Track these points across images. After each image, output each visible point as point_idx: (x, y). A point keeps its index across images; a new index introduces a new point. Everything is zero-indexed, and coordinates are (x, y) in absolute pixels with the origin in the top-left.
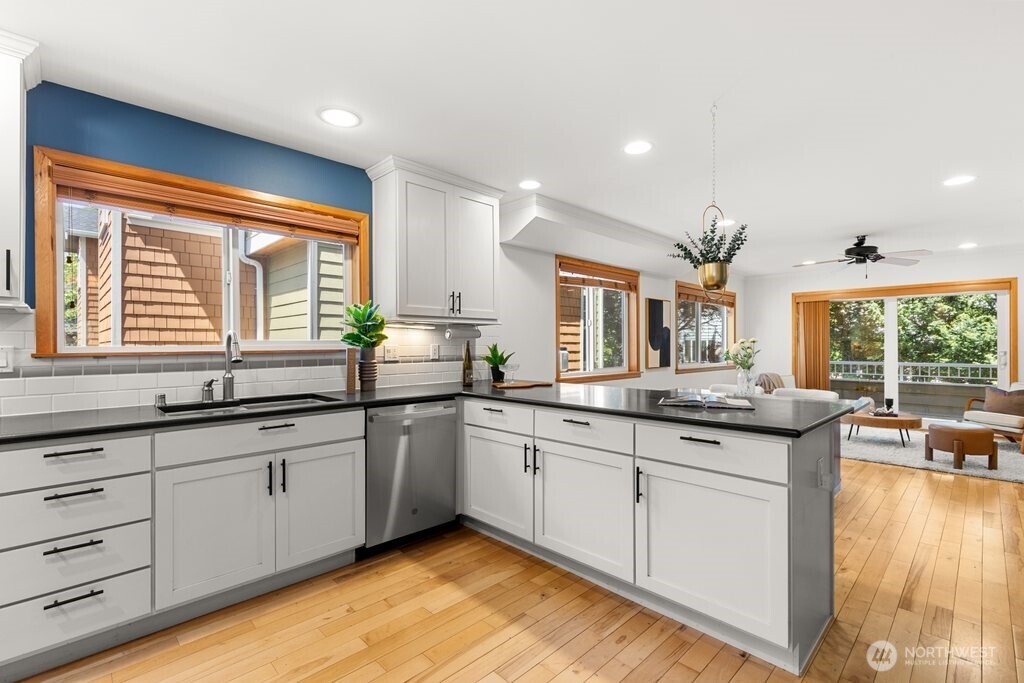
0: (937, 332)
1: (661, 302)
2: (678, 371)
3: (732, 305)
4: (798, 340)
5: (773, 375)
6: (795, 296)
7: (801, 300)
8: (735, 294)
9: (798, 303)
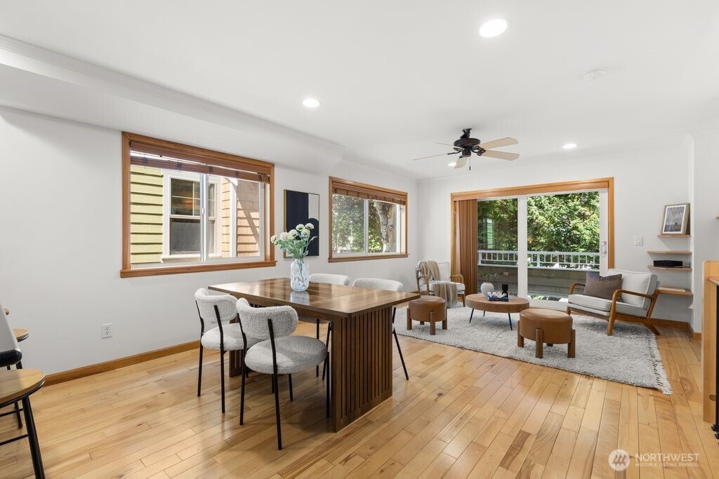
0: (576, 228)
1: (307, 194)
2: (331, 260)
3: (404, 203)
4: (455, 234)
5: (430, 262)
6: (453, 196)
7: (457, 199)
8: (407, 194)
9: (455, 202)
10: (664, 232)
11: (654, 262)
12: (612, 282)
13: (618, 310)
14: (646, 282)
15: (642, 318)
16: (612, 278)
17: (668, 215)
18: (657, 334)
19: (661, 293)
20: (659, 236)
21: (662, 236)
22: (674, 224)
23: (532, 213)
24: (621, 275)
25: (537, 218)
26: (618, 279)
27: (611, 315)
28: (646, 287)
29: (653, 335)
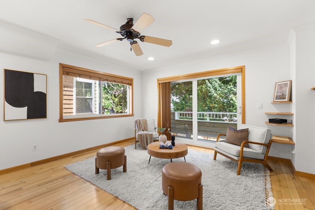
2: (61, 120)
3: (131, 84)
5: (143, 120)
6: (158, 80)
7: (161, 82)
8: (133, 79)
9: (160, 84)
10: (275, 100)
11: (269, 120)
12: (242, 133)
13: (245, 155)
14: (264, 134)
15: (261, 160)
16: (242, 131)
17: (278, 89)
18: (271, 170)
19: (274, 142)
20: (272, 103)
21: (274, 103)
22: (281, 94)
23: (211, 92)
24: (248, 129)
25: (213, 95)
26: (246, 132)
27: (240, 160)
28: (263, 138)
29: (268, 171)
